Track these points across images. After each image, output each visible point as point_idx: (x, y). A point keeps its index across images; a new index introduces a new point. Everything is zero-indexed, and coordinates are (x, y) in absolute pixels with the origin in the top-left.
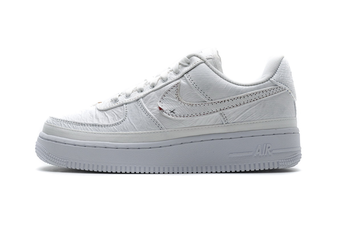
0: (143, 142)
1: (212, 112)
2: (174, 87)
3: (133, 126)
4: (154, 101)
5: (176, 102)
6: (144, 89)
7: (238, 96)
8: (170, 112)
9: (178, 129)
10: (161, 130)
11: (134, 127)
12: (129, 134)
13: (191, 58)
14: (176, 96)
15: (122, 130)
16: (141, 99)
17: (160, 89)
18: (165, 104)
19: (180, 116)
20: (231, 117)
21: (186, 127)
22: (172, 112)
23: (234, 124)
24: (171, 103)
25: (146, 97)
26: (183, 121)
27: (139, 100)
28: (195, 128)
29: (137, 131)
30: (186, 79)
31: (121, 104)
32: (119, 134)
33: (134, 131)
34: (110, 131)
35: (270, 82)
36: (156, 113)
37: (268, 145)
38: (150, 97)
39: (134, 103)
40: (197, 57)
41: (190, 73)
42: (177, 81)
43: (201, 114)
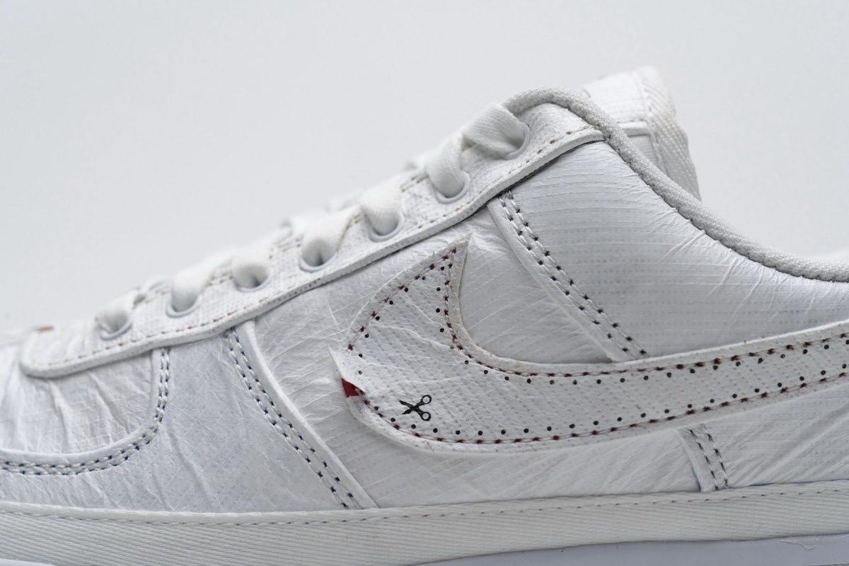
1: (639, 420)
2: (432, 267)
3: (194, 475)
4: (319, 341)
5: (438, 352)
6: (271, 272)
7: (794, 338)
8: (404, 408)
9: (445, 510)
10: (344, 511)
11: (199, 487)
12: (165, 523)
13: (529, 114)
14: (439, 321)
15: (127, 501)
16: (249, 328)
17: (354, 279)
18: (378, 365)
19: (459, 437)
21: (493, 497)
22: (415, 408)
23: (760, 490)
24: (409, 357)
25: (274, 318)
26: (472, 462)
27: (238, 332)
28: (542, 505)
29: (209, 508)
30: (498, 230)
31: (141, 347)
32: (113, 519)
33: (194, 508)
34: (60, 499)
36: (325, 413)
38: (295, 317)
39: (211, 347)
40: (567, 105)
41: (520, 193)
42: (451, 238)
43: (576, 430)
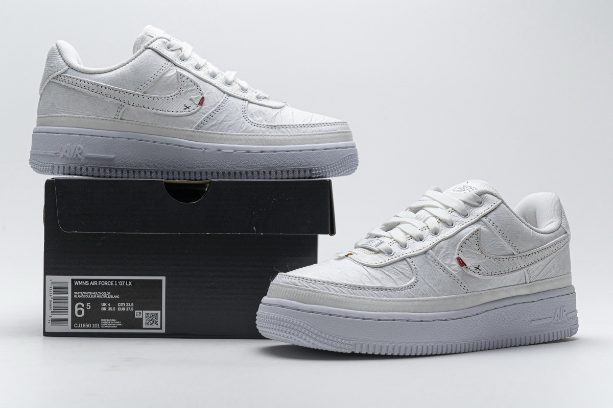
0: (449, 311)
1: (516, 269)
2: (473, 234)
3: (432, 288)
5: (478, 255)
8: (475, 268)
9: (484, 292)
10: (466, 294)
11: (434, 291)
12: (430, 300)
13: (482, 196)
15: (420, 296)
16: (430, 251)
18: (466, 258)
19: (488, 274)
20: (535, 274)
21: (493, 288)
22: (477, 268)
23: (536, 282)
24: (472, 256)
25: (436, 248)
26: (490, 280)
28: (501, 289)
29: (438, 296)
30: (485, 224)
31: (402, 258)
32: (419, 301)
33: (435, 296)
34: (404, 297)
35: (562, 229)
37: (565, 308)
39: (421, 256)
40: (492, 194)
41: (490, 216)
42: (475, 227)
43: (509, 271)
